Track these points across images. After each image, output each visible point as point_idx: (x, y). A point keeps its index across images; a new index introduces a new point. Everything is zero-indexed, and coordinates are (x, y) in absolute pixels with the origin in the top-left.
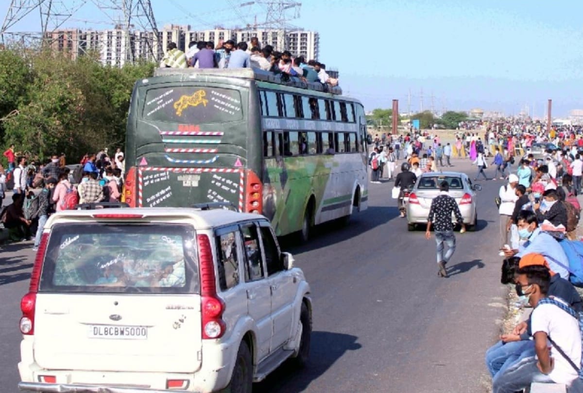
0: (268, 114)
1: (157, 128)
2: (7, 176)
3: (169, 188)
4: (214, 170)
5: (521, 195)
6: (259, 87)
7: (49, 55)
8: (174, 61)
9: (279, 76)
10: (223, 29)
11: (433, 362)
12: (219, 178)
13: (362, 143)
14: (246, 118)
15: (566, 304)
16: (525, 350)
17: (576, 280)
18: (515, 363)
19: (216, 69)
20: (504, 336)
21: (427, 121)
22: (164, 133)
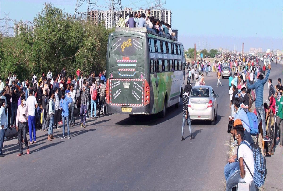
0: (151, 51)
1: (116, 58)
2: (77, 82)
3: (120, 90)
4: (134, 80)
5: (234, 90)
6: (148, 37)
7: (89, 23)
8: (121, 24)
9: (155, 31)
10: (142, 9)
11: (208, 172)
12: (136, 84)
13: (183, 66)
14: (144, 53)
15: (249, 144)
16: (236, 167)
17: (252, 132)
18: (233, 174)
19: (135, 28)
20: (230, 160)
21: (205, 54)
22: (118, 61)
